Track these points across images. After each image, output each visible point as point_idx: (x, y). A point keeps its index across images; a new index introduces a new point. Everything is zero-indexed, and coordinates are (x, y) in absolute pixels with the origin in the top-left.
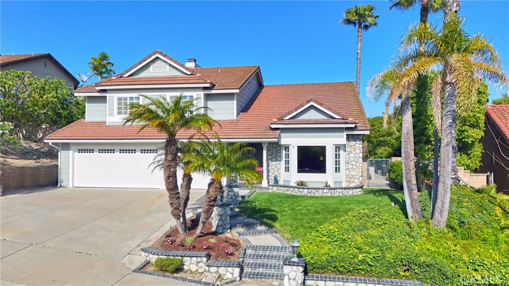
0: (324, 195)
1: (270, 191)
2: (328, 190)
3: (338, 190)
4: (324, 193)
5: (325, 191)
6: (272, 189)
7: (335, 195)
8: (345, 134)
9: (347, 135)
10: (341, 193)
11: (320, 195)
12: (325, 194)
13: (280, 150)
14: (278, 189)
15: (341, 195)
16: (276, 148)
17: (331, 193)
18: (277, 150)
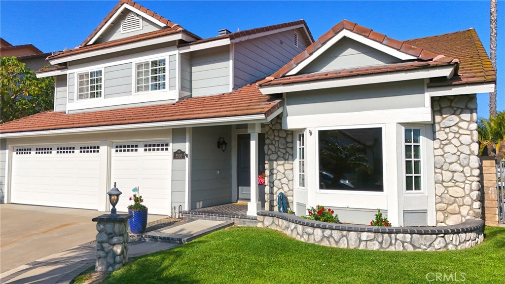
0: (362, 247)
1: (260, 225)
2: (372, 235)
3: (400, 236)
4: (360, 241)
5: (364, 236)
6: (263, 222)
7: (392, 249)
8: (427, 96)
9: (432, 98)
10: (411, 243)
11: (352, 247)
12: (363, 243)
13: (292, 142)
14: (273, 222)
15: (410, 248)
16: (285, 138)
17: (381, 243)
18: (287, 143)
